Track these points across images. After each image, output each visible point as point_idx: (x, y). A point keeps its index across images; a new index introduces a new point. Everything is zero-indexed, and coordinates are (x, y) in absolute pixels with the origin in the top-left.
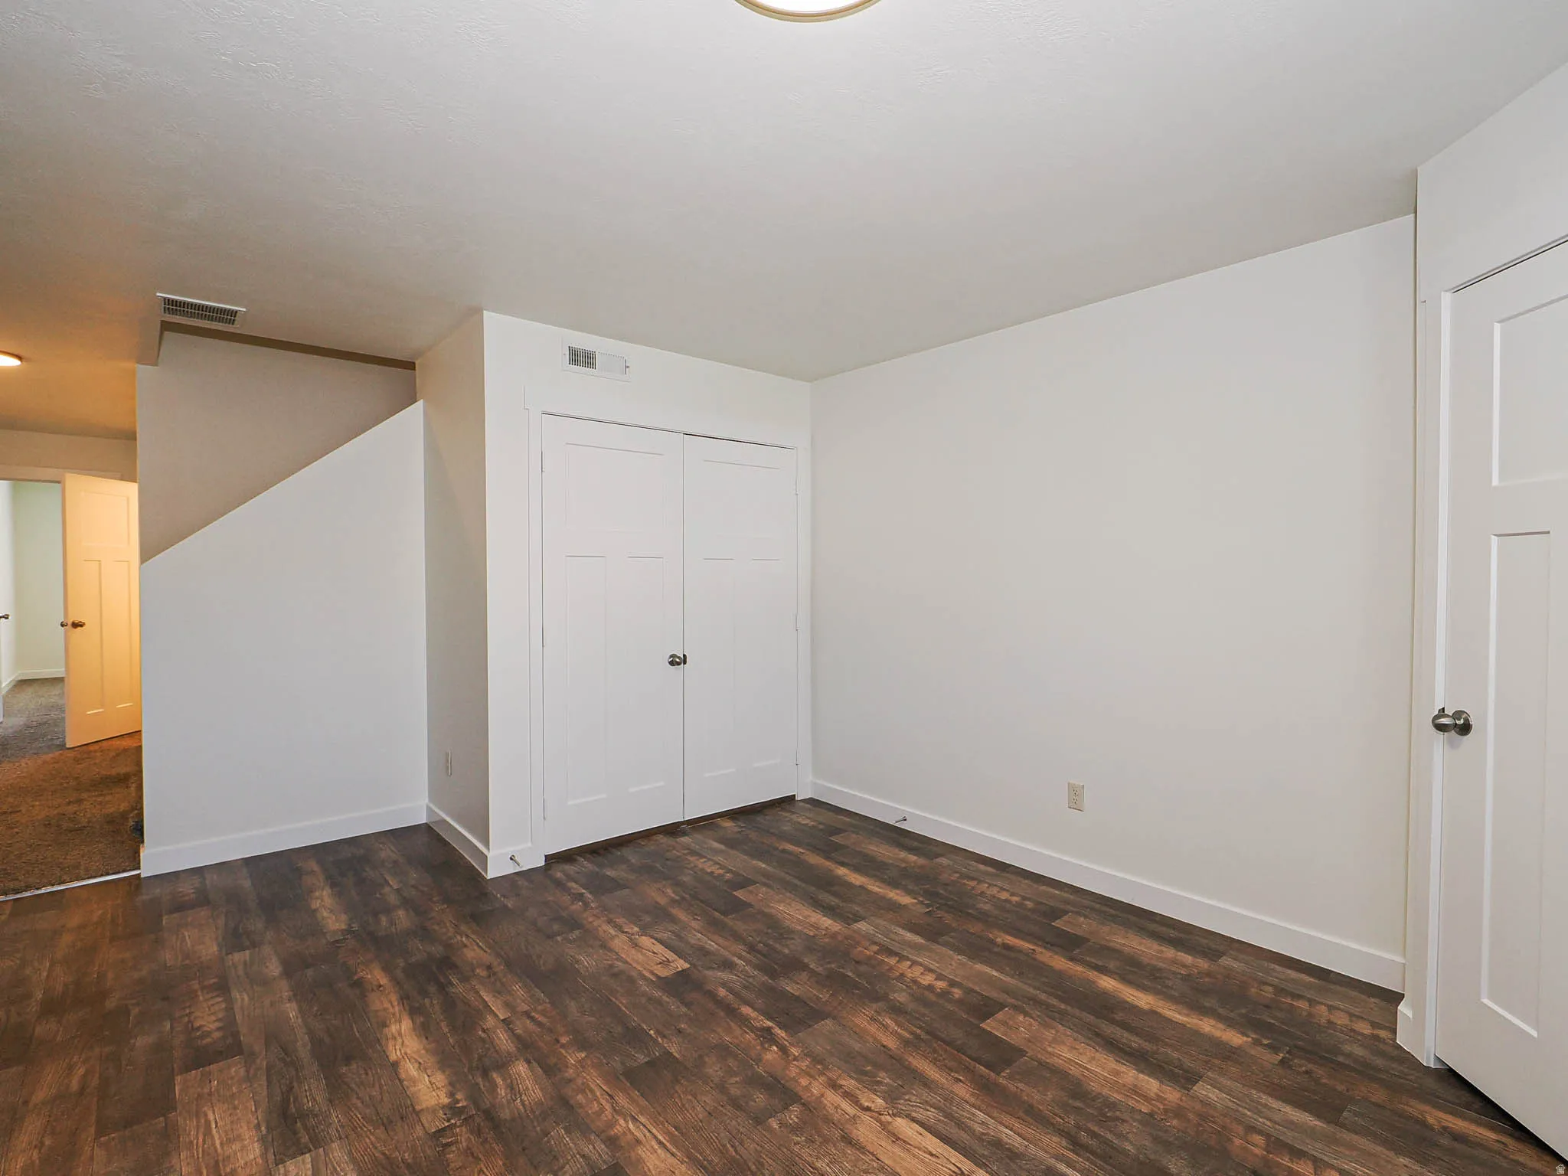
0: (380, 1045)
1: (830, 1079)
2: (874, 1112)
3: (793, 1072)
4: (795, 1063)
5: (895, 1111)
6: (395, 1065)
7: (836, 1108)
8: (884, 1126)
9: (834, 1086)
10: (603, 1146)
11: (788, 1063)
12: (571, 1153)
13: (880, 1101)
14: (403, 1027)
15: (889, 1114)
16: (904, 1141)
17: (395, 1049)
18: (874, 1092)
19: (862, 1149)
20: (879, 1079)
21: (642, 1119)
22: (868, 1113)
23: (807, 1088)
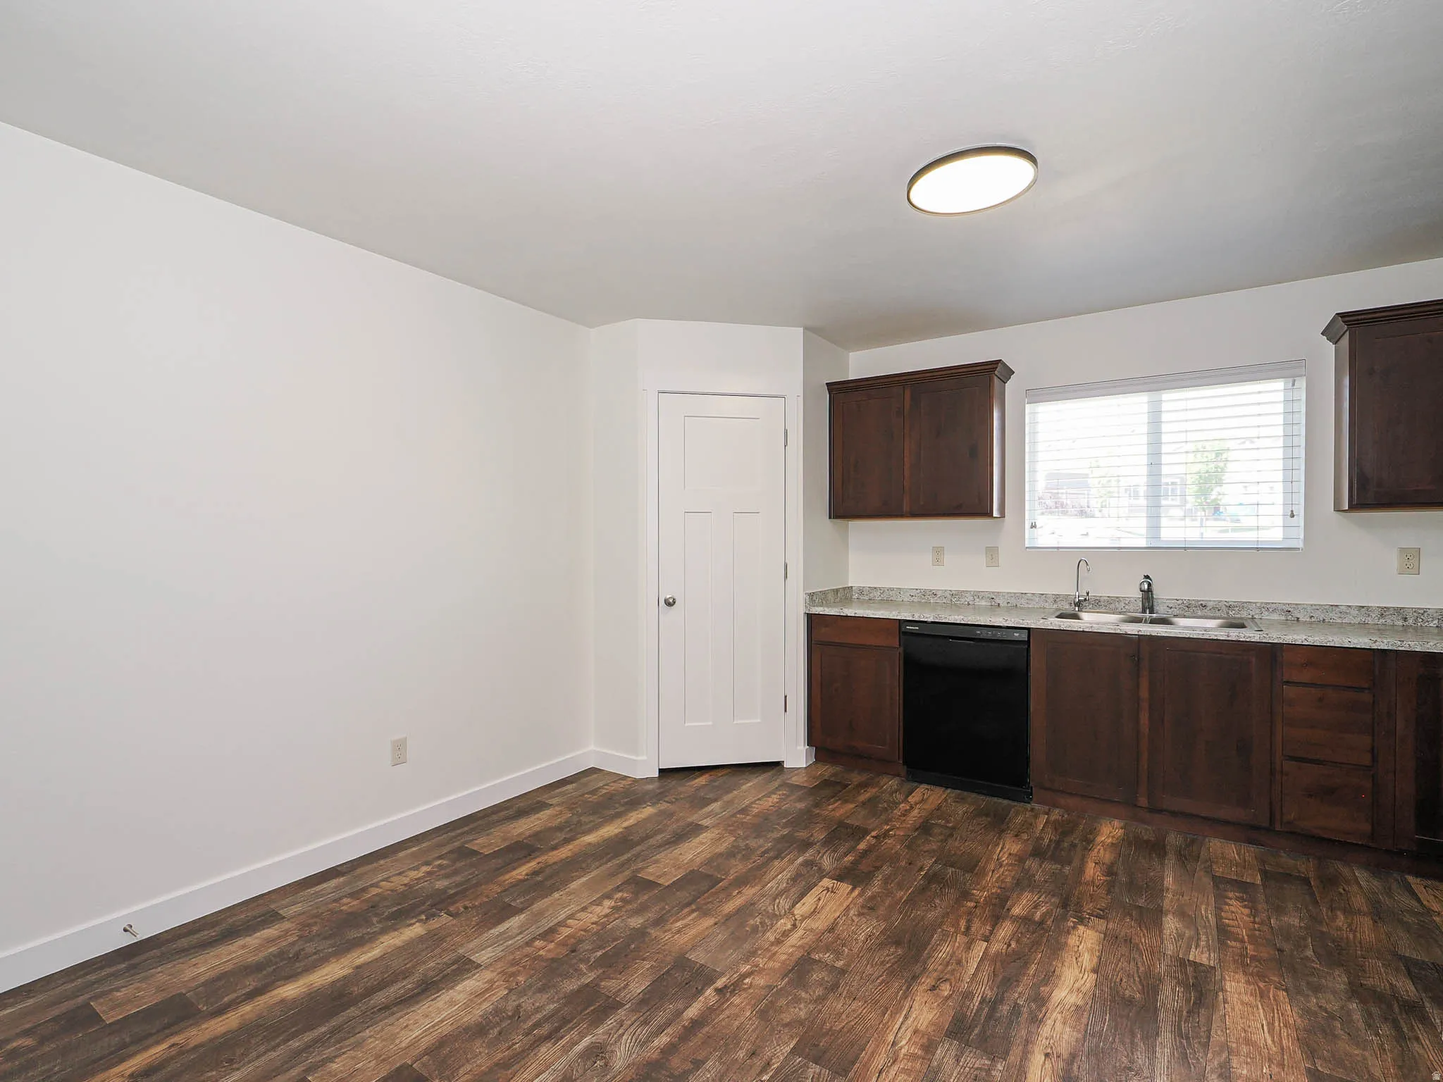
0: (1094, 995)
6: (1095, 971)
10: (939, 1052)
12: (962, 1070)
14: (1063, 994)
17: (1086, 981)
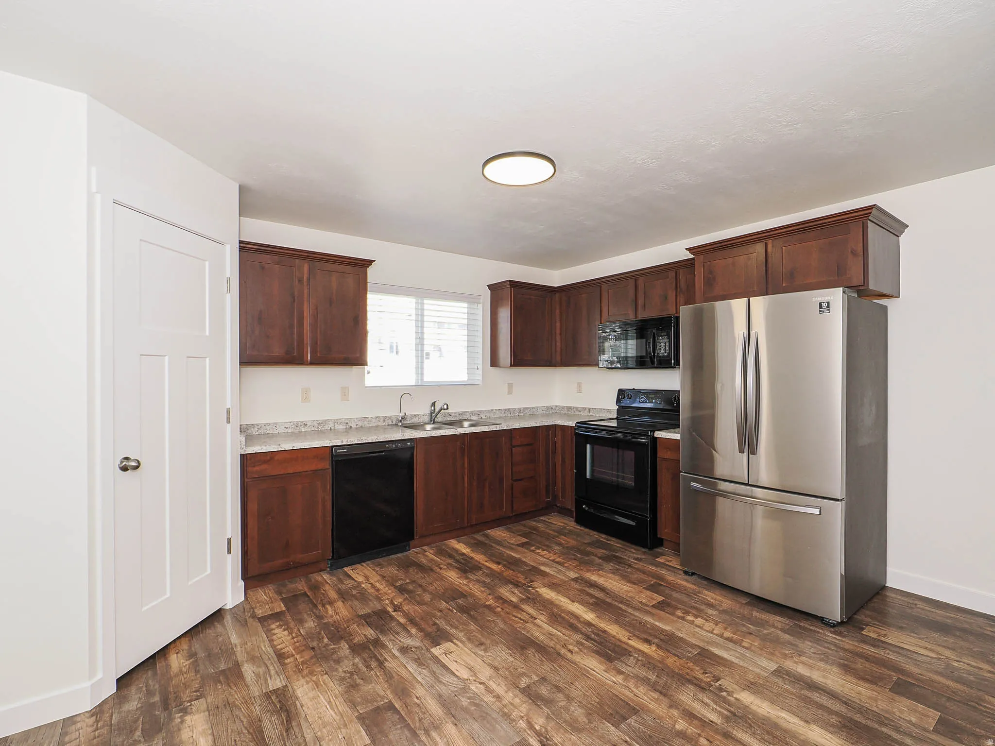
1: (500, 702)
2: (478, 682)
3: (524, 708)
4: (522, 715)
5: (466, 682)
7: (499, 685)
8: (475, 675)
9: (498, 697)
11: (527, 715)
13: (473, 687)
15: (470, 680)
16: (467, 667)
18: (475, 693)
19: (490, 665)
20: (468, 700)
21: (610, 683)
22: (482, 681)
23: (516, 696)
